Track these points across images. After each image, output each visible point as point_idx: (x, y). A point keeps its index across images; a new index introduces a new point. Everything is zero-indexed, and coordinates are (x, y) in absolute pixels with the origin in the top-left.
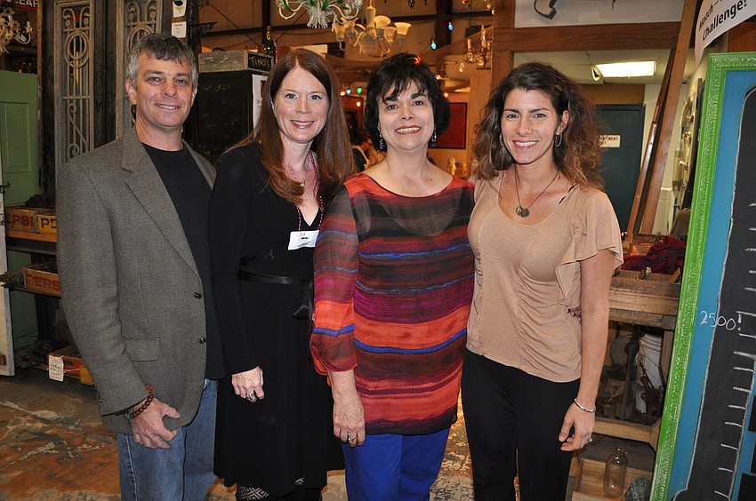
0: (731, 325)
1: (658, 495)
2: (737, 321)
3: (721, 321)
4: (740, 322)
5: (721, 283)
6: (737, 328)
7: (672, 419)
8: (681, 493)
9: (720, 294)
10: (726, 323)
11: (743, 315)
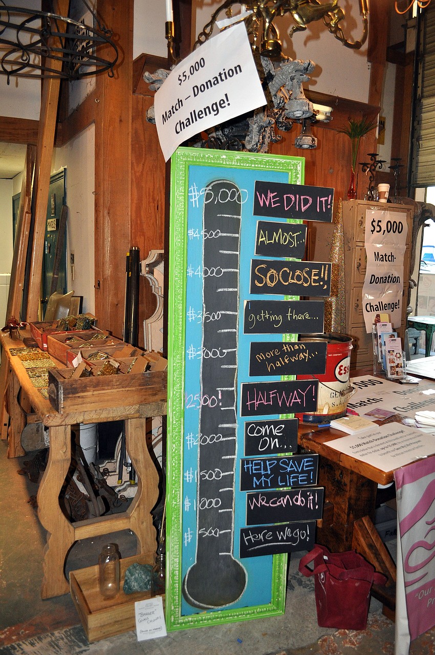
0: (213, 402)
1: (173, 580)
2: (217, 397)
3: (205, 401)
4: (220, 398)
5: (201, 365)
6: (218, 404)
7: (176, 505)
8: (192, 569)
9: (201, 376)
10: (209, 402)
11: (222, 391)
